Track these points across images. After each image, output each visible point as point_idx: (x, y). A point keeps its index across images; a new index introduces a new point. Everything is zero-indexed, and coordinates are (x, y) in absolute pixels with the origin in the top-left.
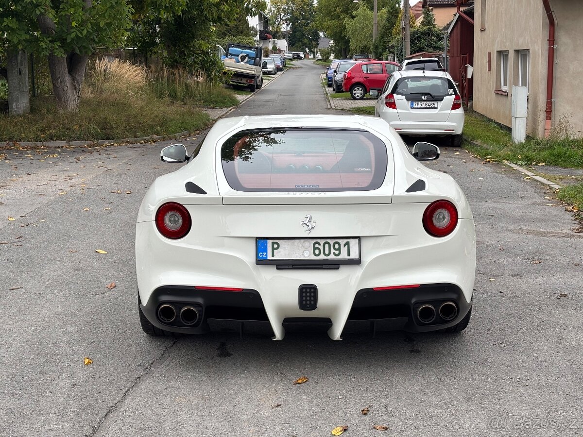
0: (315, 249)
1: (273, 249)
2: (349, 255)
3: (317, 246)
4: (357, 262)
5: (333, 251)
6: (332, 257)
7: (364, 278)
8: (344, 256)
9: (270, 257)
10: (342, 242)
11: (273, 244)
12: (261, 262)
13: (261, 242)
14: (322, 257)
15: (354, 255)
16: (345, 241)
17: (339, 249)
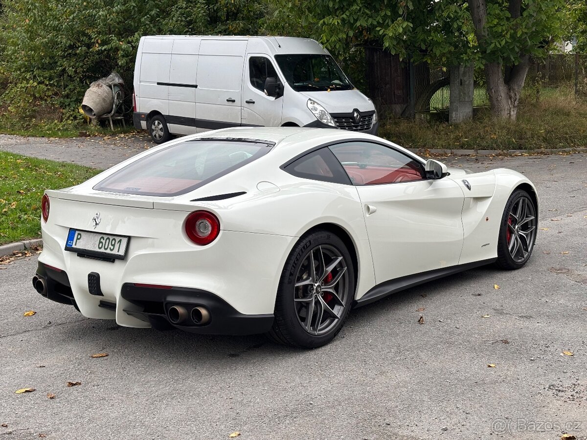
0: (100, 242)
1: (78, 239)
2: (118, 252)
3: (102, 240)
4: (123, 258)
5: (110, 246)
6: (108, 251)
7: (126, 274)
8: (115, 252)
9: (74, 246)
10: (118, 239)
11: (79, 234)
12: (68, 248)
13: (72, 231)
14: (102, 250)
15: (122, 253)
16: (120, 238)
17: (114, 245)
